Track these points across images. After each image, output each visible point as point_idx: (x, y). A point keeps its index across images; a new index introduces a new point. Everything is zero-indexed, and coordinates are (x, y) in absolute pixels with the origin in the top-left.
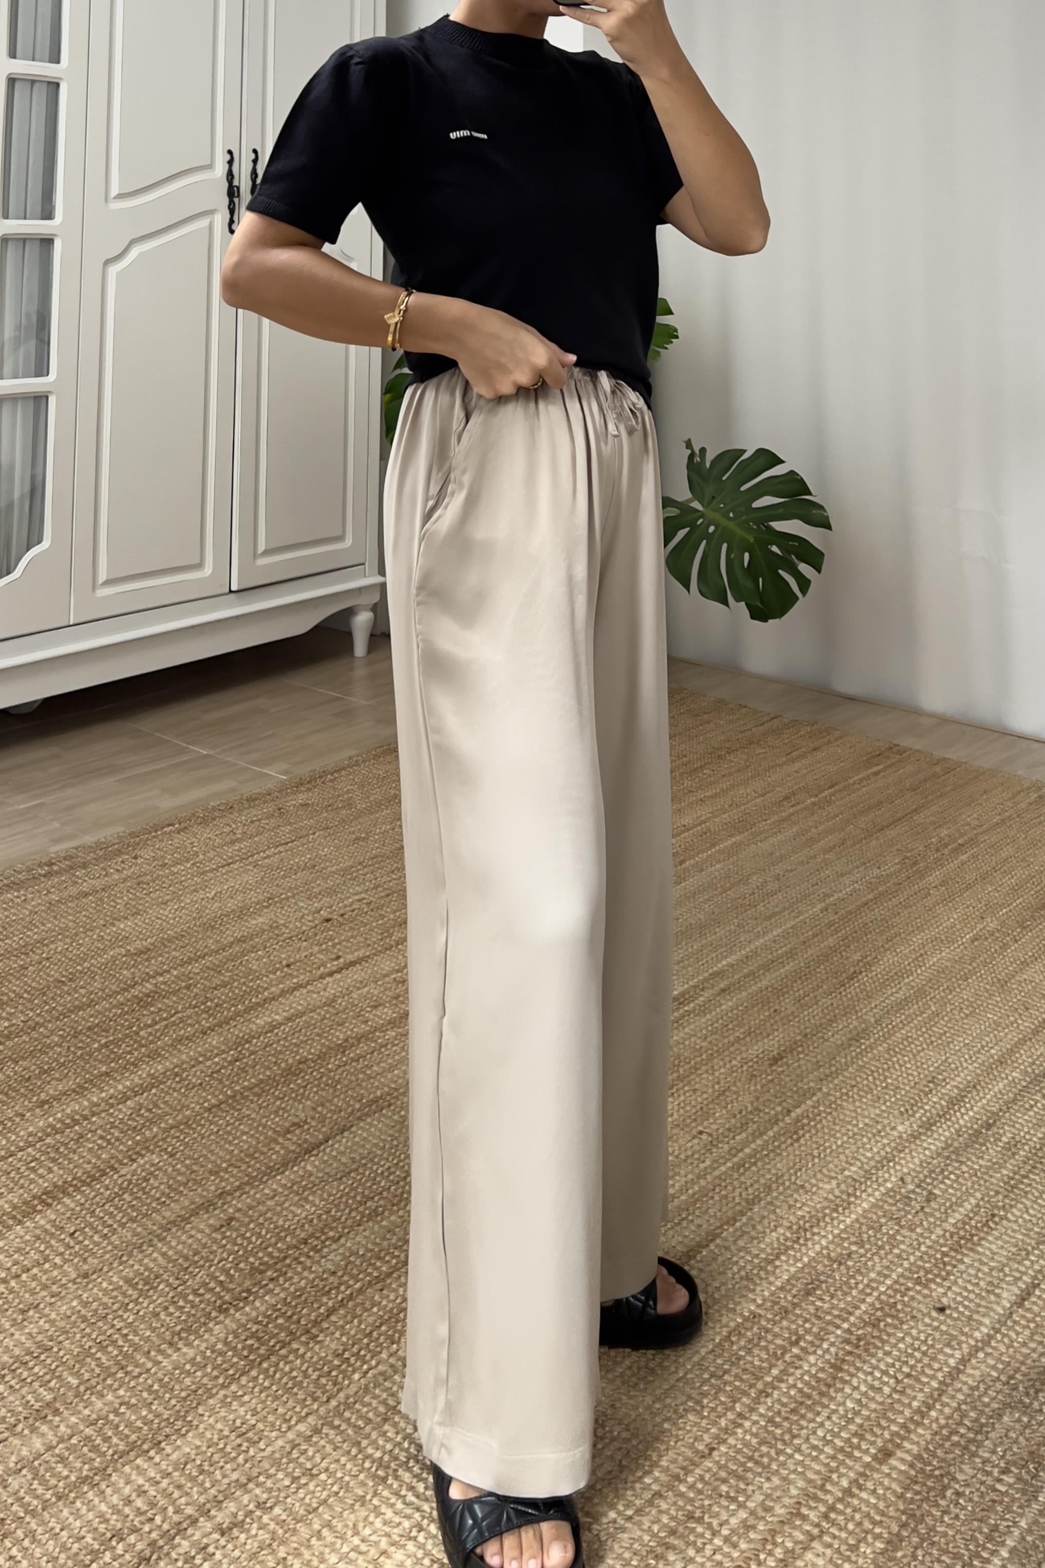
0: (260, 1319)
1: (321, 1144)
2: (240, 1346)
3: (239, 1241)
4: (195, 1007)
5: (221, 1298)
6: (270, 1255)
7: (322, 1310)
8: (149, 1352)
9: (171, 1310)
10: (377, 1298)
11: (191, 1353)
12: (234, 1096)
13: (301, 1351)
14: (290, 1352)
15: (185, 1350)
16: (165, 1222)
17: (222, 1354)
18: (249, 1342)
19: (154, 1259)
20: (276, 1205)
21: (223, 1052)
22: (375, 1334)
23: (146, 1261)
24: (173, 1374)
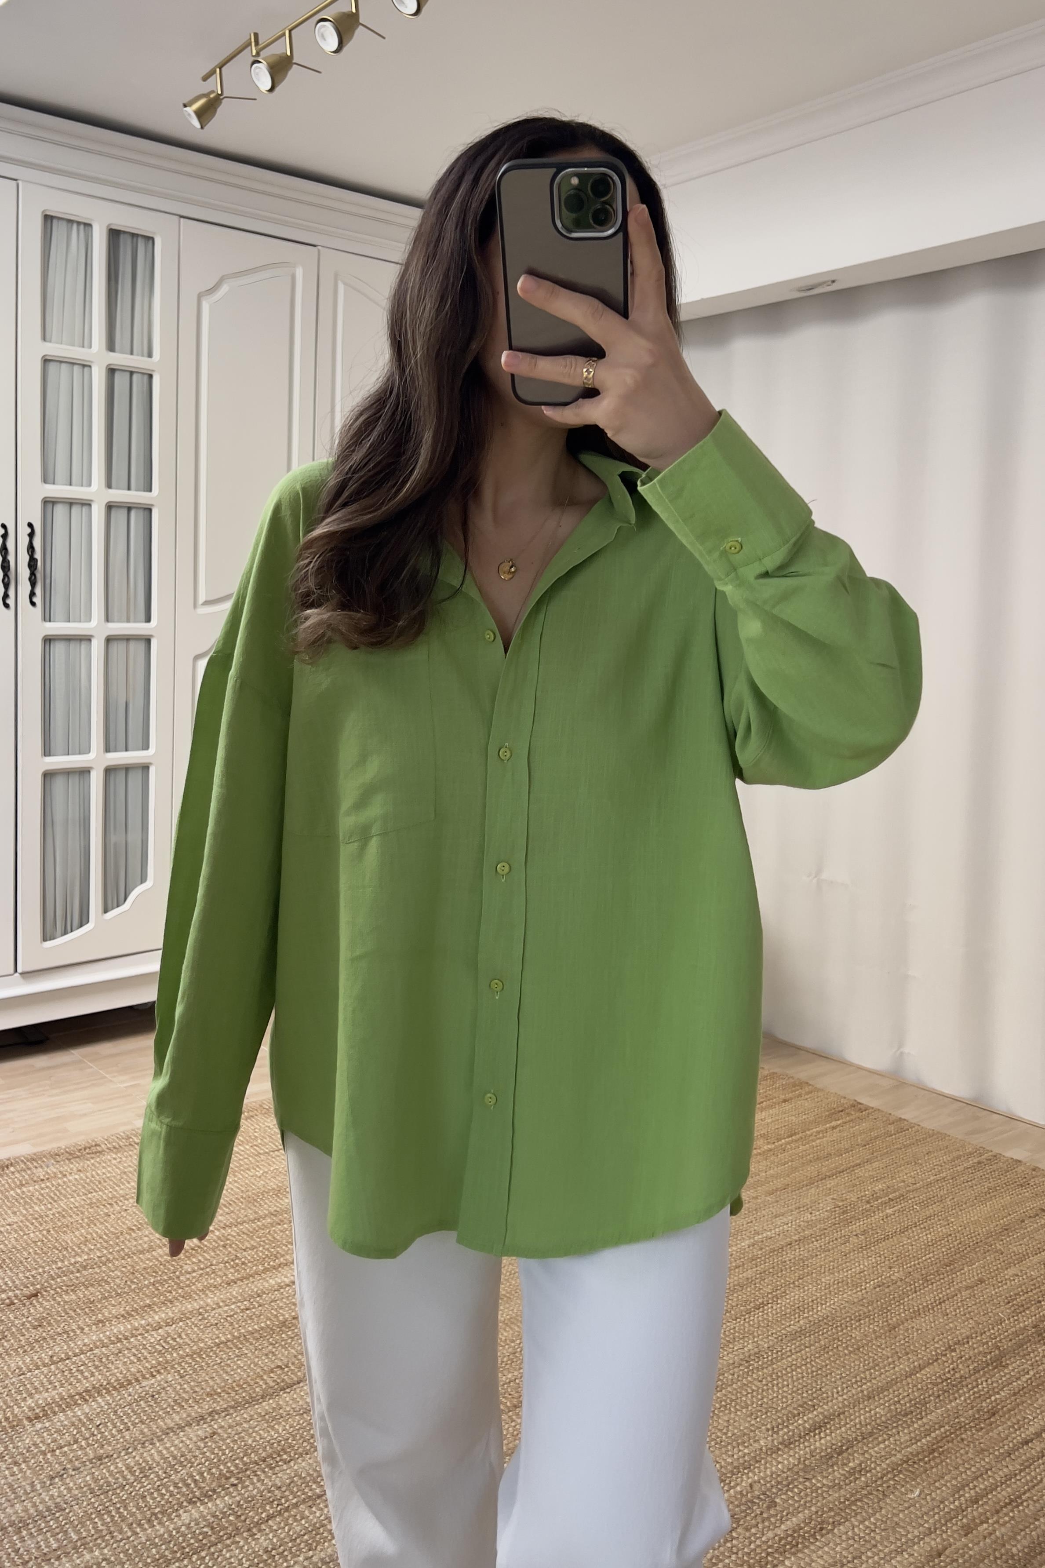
0: (217, 1513)
1: (295, 1384)
2: (197, 1532)
3: (216, 1451)
4: (226, 1262)
5: (193, 1492)
6: (236, 1466)
7: (263, 1516)
8: (132, 1524)
9: (155, 1495)
10: (307, 1513)
11: (162, 1531)
12: (239, 1337)
13: (241, 1544)
14: (233, 1543)
15: (158, 1527)
16: (165, 1427)
17: (184, 1535)
18: (205, 1530)
19: (152, 1454)
20: (250, 1428)
21: (240, 1301)
22: (298, 1541)
23: (145, 1455)
24: (145, 1543)
